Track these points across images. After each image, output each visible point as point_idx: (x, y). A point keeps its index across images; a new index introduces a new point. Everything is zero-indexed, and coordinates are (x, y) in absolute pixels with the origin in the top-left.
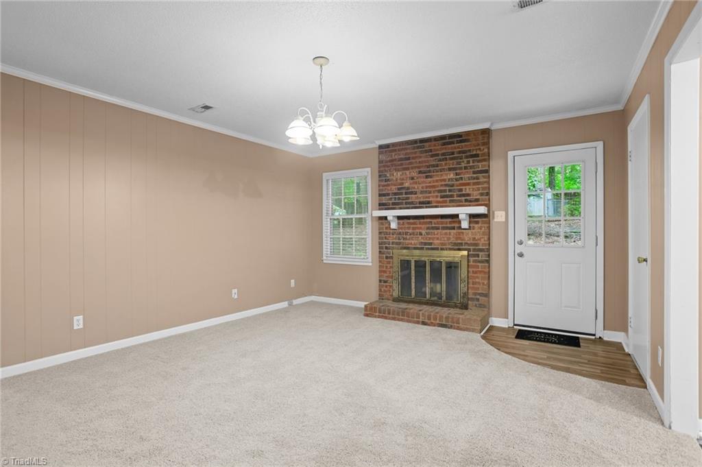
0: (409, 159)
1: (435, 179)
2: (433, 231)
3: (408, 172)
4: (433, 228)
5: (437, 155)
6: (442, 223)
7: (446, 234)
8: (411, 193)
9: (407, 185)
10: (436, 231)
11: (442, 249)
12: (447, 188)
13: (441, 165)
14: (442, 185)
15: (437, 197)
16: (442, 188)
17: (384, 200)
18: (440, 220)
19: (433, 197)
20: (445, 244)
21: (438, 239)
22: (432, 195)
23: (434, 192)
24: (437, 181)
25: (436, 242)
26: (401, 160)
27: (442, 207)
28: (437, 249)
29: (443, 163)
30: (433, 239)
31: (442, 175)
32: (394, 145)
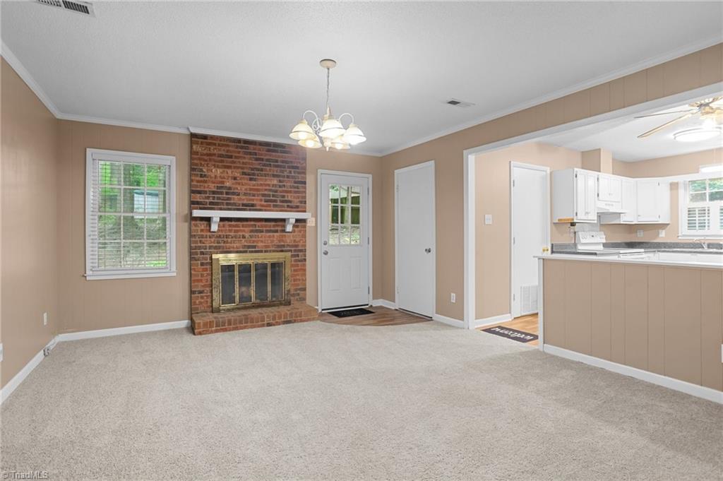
0: (231, 157)
1: (259, 182)
2: (257, 234)
3: (229, 171)
4: (257, 231)
5: (262, 160)
6: (266, 226)
7: (270, 237)
8: (234, 194)
9: (227, 184)
10: (260, 234)
11: (266, 251)
12: (271, 193)
13: (266, 170)
14: (266, 190)
15: (261, 200)
16: (266, 192)
17: (198, 198)
18: (264, 223)
19: (257, 200)
20: (268, 247)
21: (262, 241)
22: (256, 198)
23: (258, 195)
24: (261, 185)
25: (260, 244)
26: (220, 156)
27: (265, 210)
28: (261, 251)
29: (268, 168)
30: (257, 242)
31: (266, 180)
32: (212, 137)
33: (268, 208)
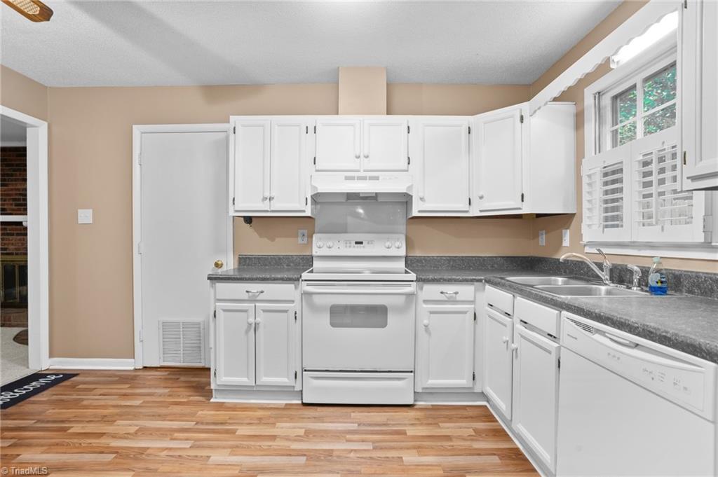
1: (10, 187)
2: (7, 237)
4: (8, 234)
5: (12, 165)
6: (16, 230)
7: (20, 240)
10: (11, 237)
11: (17, 254)
12: (21, 197)
13: (16, 175)
14: (16, 194)
15: (12, 204)
16: (17, 197)
18: (14, 227)
19: (7, 204)
20: (19, 249)
21: (12, 244)
22: (7, 202)
23: (9, 199)
24: (12, 190)
25: (11, 247)
27: (16, 214)
28: (12, 254)
29: (18, 173)
30: (8, 244)
31: (16, 184)
33: (19, 212)
